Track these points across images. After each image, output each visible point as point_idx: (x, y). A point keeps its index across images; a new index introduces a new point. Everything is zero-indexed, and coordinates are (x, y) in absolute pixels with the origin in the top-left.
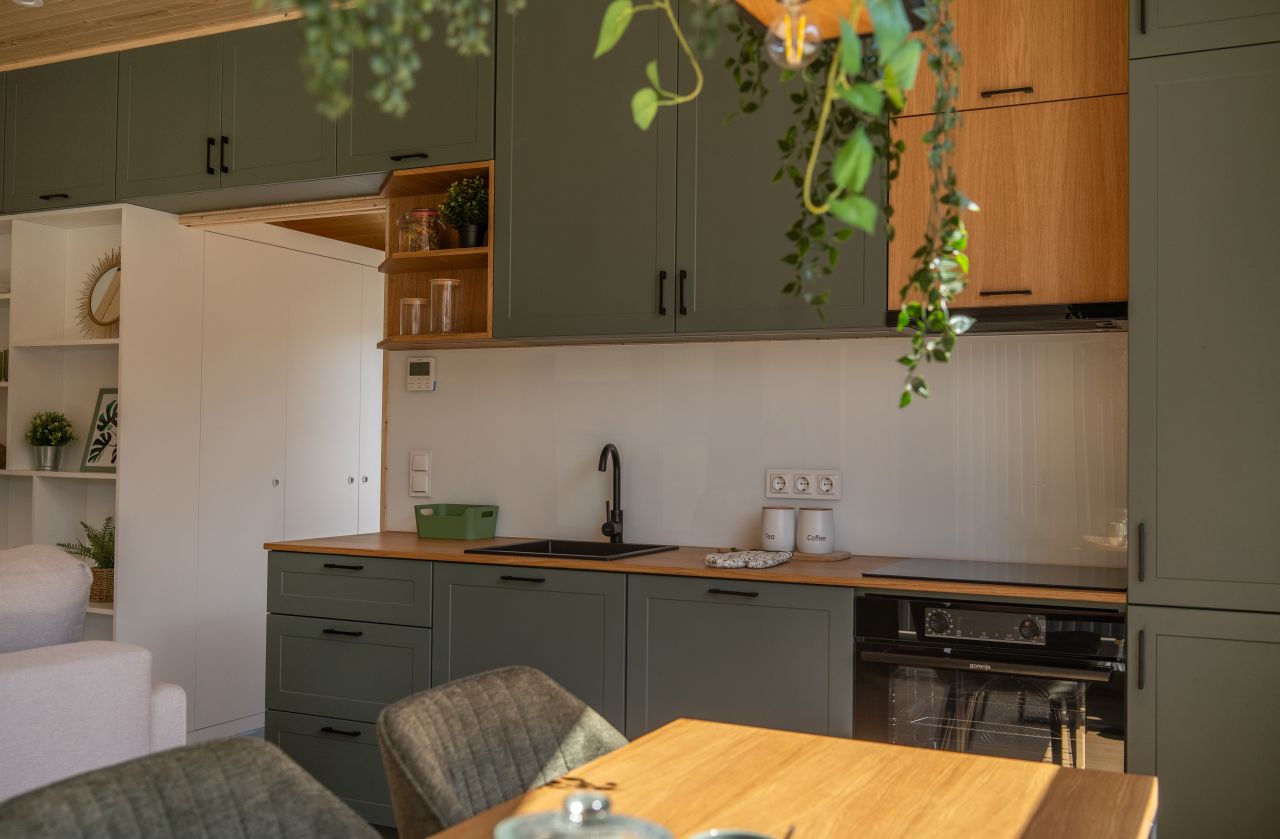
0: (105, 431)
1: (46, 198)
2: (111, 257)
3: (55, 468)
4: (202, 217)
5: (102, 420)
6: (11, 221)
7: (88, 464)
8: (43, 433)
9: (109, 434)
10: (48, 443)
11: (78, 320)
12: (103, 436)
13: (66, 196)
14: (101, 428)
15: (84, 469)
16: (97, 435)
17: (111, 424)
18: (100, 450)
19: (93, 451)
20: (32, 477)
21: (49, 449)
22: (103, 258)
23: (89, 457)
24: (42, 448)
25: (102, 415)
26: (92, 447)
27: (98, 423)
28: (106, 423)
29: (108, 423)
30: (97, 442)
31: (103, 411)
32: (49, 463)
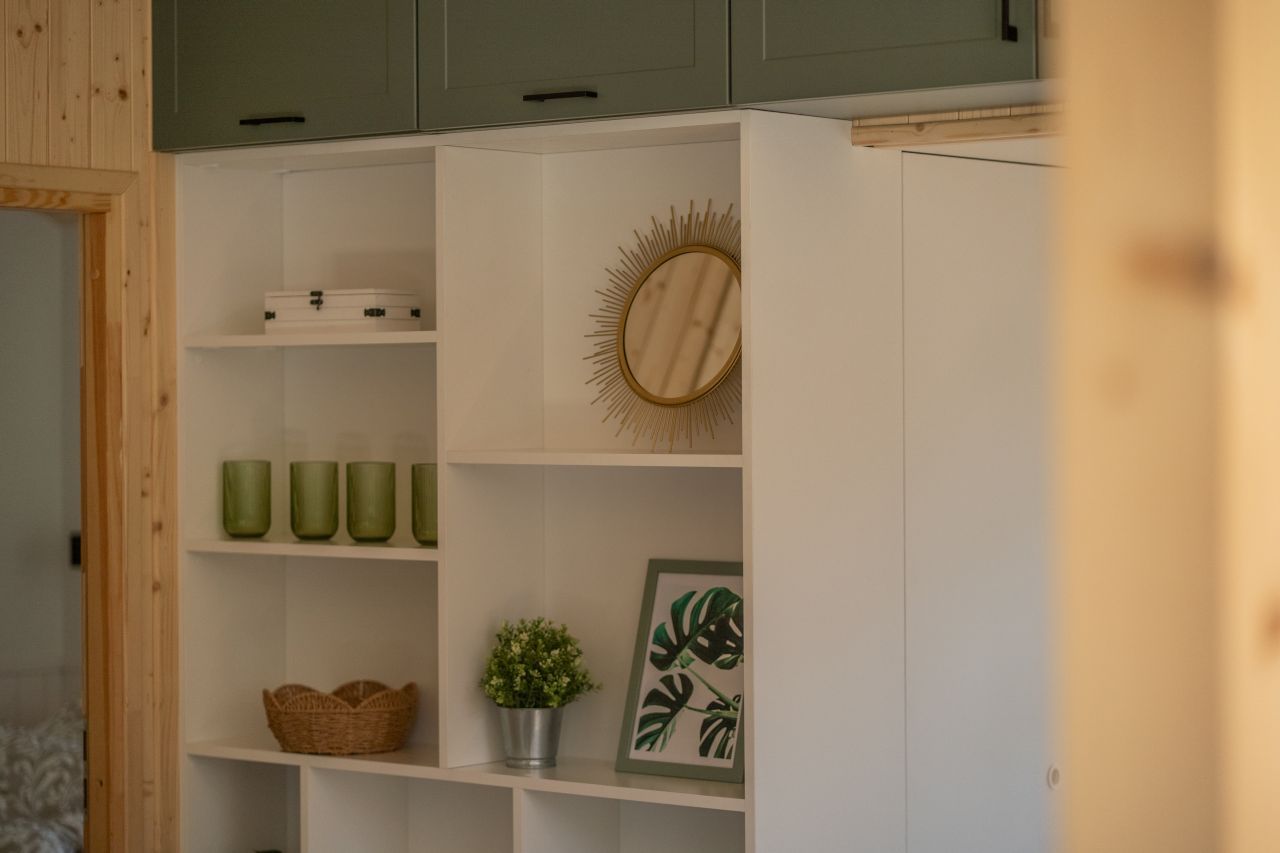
0: (674, 671)
1: (540, 98)
2: (667, 227)
3: (550, 762)
4: (920, 126)
5: (661, 640)
6: (432, 150)
7: (635, 754)
8: (528, 678)
9: (684, 678)
10: (540, 701)
11: (594, 390)
12: (668, 681)
13: (593, 95)
14: (661, 663)
15: (626, 769)
16: (651, 678)
17: (687, 652)
18: (665, 719)
19: (645, 721)
20: (509, 791)
21: (538, 717)
22: (647, 230)
23: (636, 736)
24: (522, 713)
25: (661, 628)
26: (641, 712)
27: (652, 647)
28: (674, 652)
29: (678, 649)
30: (654, 697)
31: (661, 616)
32: (536, 750)
